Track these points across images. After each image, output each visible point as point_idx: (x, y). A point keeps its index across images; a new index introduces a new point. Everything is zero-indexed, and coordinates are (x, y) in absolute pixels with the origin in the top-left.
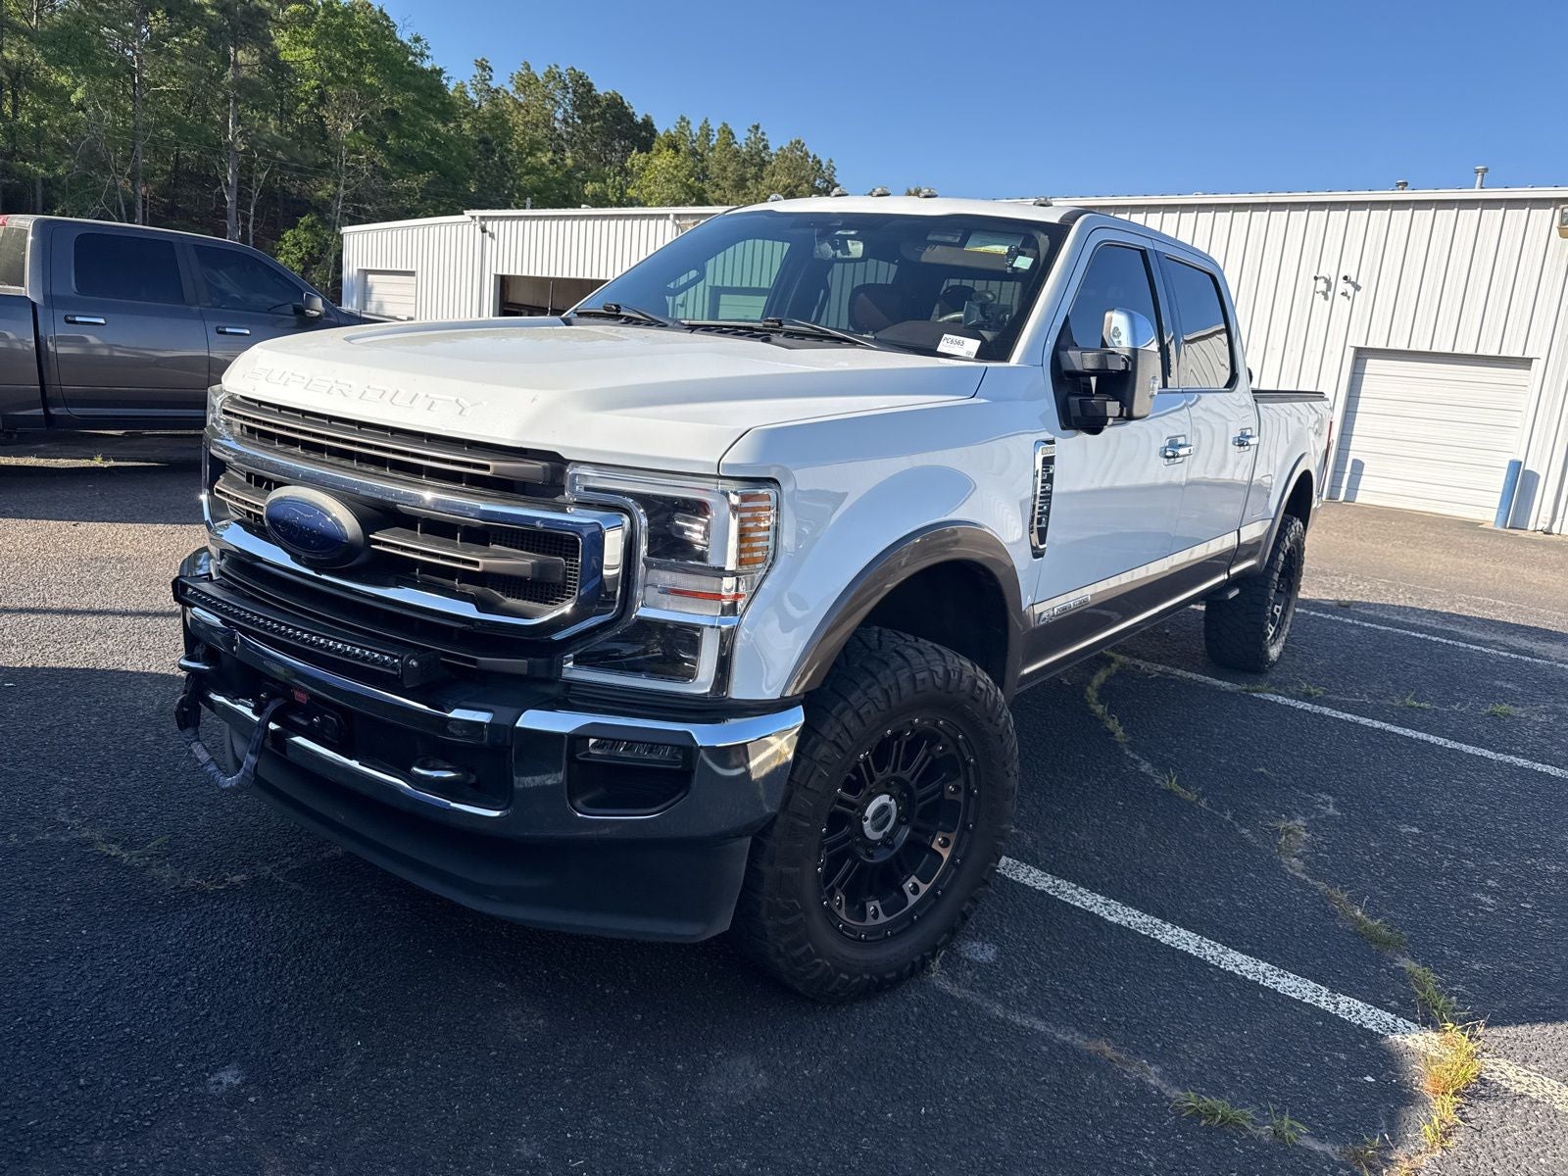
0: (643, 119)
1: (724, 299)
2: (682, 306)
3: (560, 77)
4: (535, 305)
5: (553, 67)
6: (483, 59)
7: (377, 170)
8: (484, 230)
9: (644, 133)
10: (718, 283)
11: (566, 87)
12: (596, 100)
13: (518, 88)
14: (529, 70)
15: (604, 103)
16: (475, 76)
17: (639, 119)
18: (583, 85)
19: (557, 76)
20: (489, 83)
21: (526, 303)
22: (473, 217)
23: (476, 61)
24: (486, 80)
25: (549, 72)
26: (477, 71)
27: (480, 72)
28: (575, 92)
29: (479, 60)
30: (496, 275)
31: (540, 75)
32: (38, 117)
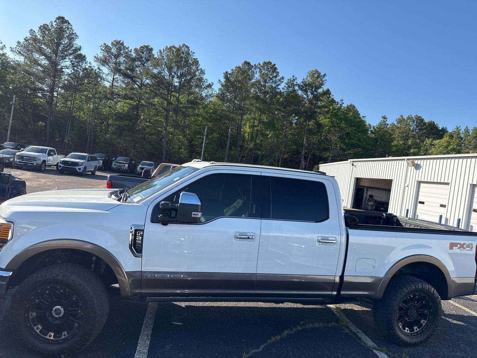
0: (442, 128)
1: (422, 185)
2: (407, 186)
3: (412, 118)
4: (369, 186)
5: (410, 115)
6: (385, 116)
7: (341, 149)
8: (353, 165)
9: (441, 133)
10: (419, 180)
11: (414, 121)
12: (425, 124)
13: (398, 123)
14: (402, 117)
15: (427, 125)
16: (382, 121)
17: (440, 129)
18: (420, 120)
19: (411, 118)
20: (386, 122)
21: (366, 186)
22: (351, 161)
23: (382, 116)
24: (385, 121)
25: (408, 117)
26: (382, 119)
27: (383, 119)
28: (416, 122)
29: (383, 116)
30: (355, 178)
31: (405, 118)
32: (261, 141)
